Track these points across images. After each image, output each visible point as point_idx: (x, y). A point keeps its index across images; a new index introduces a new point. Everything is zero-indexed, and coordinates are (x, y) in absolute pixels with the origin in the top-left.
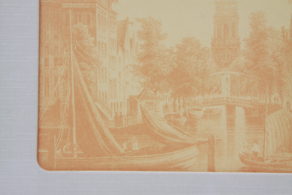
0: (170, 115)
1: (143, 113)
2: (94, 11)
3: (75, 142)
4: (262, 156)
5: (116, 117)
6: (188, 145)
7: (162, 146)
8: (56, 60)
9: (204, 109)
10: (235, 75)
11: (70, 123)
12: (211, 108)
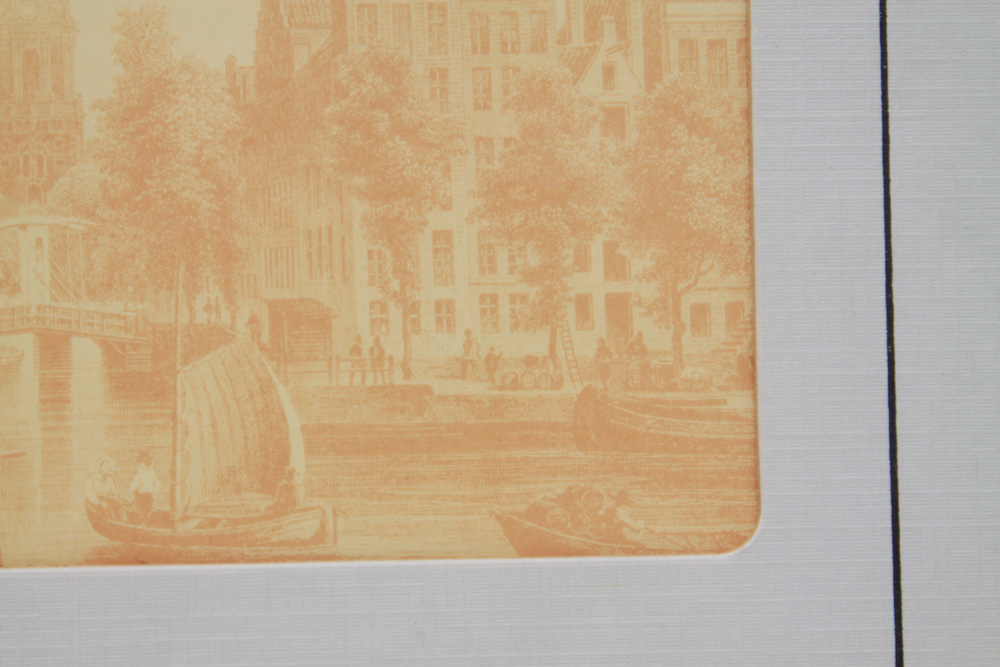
4: (167, 508)
10: (66, 227)
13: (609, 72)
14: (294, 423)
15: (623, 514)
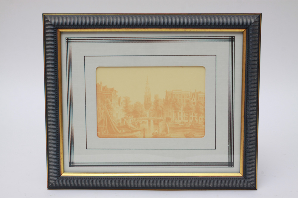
0: (133, 123)
1: (125, 122)
2: (111, 95)
3: (107, 130)
5: (118, 123)
6: (138, 131)
7: (131, 131)
8: (101, 108)
9: (142, 121)
10: (150, 112)
11: (106, 125)
12: (144, 121)
13: (194, 100)
14: (168, 127)
15: (194, 134)
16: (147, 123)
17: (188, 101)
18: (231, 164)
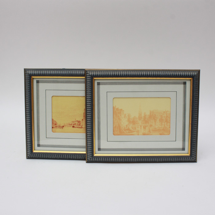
0: (132, 127)
1: (128, 127)
2: (121, 112)
3: (118, 131)
4: (145, 133)
5: (124, 128)
7: (131, 132)
8: (116, 120)
9: (137, 126)
13: (164, 115)
16: (140, 128)
17: (161, 116)
18: (183, 149)
